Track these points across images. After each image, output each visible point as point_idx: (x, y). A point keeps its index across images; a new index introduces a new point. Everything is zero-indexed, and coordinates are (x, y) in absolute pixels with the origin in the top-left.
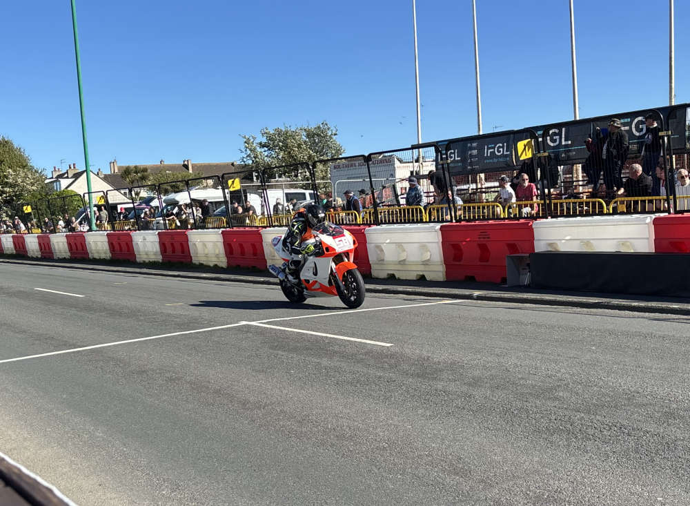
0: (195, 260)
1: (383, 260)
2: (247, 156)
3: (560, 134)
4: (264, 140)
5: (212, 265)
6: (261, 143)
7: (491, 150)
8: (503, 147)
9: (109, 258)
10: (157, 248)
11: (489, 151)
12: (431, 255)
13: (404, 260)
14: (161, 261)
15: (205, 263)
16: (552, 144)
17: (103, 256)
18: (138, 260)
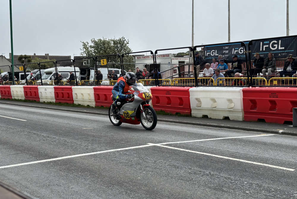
0: (75, 102)
1: (200, 107)
2: (84, 52)
3: (278, 44)
4: (93, 45)
5: (86, 105)
6: (91, 46)
7: (236, 51)
8: (243, 50)
9: (24, 99)
10: (53, 95)
11: (235, 51)
12: (234, 105)
13: (215, 107)
14: (54, 102)
15: (81, 104)
16: (272, 49)
17: (20, 98)
18: (41, 100)
